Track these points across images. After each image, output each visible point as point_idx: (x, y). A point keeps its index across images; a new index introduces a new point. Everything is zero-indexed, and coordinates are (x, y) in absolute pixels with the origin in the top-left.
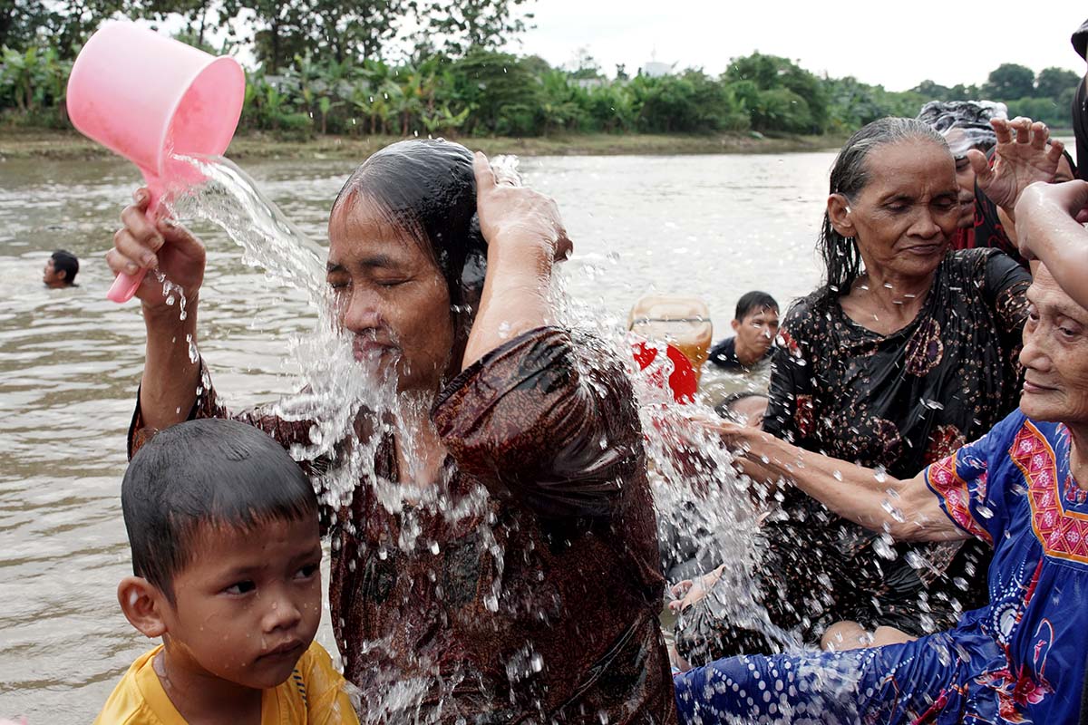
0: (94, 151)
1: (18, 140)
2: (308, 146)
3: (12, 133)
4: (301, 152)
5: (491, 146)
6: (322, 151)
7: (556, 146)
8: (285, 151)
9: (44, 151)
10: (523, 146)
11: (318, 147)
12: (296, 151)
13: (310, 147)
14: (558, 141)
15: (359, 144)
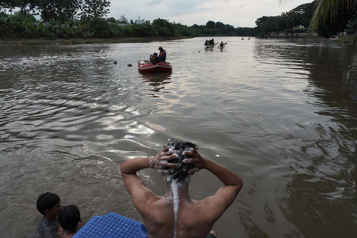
4: (52, 43)
11: (57, 41)
12: (50, 43)
13: (54, 41)
14: (115, 39)
15: (67, 40)
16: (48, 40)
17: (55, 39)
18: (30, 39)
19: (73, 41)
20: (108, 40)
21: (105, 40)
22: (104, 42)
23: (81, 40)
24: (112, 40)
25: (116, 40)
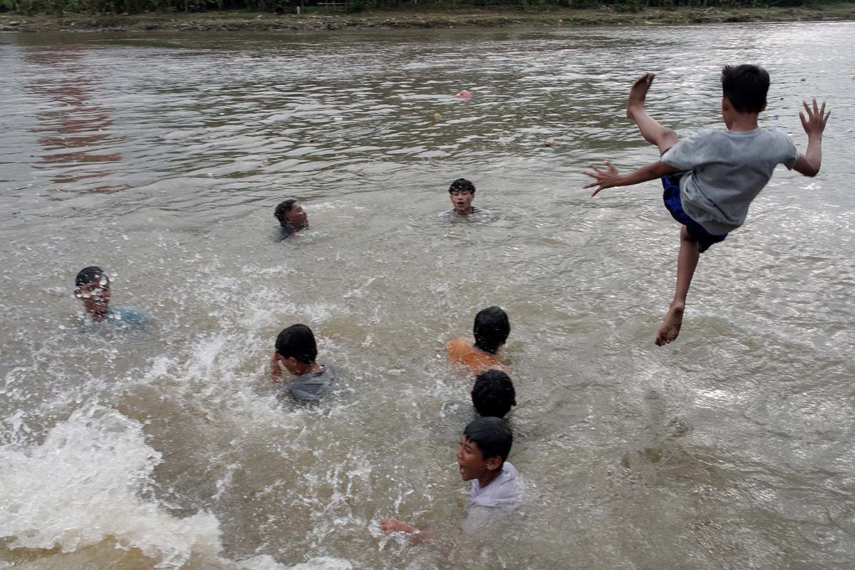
0: (506, 20)
1: (457, 14)
2: (639, 16)
3: (452, 8)
4: (636, 20)
5: (768, 14)
6: (650, 19)
7: (815, 13)
8: (624, 19)
9: (475, 20)
10: (791, 13)
11: (647, 16)
12: (632, 19)
13: (641, 16)
14: (814, 9)
15: (675, 13)
16: (623, 11)
17: (641, 9)
18: (579, 8)
19: (690, 16)
20: (795, 10)
21: (785, 10)
22: (782, 18)
23: (713, 12)
24: (806, 12)
25: (819, 12)
